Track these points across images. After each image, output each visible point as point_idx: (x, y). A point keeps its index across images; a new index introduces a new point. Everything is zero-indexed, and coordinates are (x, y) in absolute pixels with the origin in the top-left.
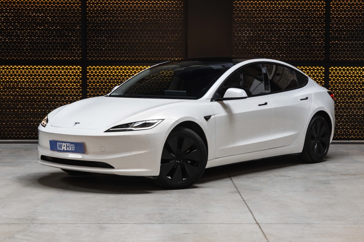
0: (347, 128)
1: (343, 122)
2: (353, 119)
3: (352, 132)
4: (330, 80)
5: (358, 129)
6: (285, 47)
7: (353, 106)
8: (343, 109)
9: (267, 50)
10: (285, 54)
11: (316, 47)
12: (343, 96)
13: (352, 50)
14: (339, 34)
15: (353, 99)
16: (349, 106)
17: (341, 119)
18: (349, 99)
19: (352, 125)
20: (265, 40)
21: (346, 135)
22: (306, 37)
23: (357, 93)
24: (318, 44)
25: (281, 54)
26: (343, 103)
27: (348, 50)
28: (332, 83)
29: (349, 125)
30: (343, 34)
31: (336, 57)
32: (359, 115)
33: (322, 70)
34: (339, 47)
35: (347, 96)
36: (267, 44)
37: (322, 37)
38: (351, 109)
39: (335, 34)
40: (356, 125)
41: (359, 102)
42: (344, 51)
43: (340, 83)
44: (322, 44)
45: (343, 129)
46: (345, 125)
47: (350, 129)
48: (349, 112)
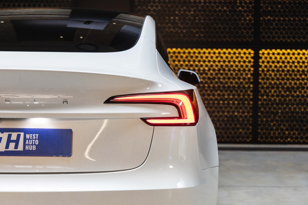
0: (282, 129)
1: (277, 121)
2: (290, 117)
3: (289, 134)
4: (261, 66)
5: (297, 130)
6: (202, 24)
7: (290, 100)
8: (277, 104)
9: (179, 28)
10: (202, 32)
11: (243, 24)
12: (278, 88)
13: (289, 29)
14: (272, 7)
15: (290, 92)
16: (285, 100)
17: (275, 117)
18: (285, 92)
19: (289, 125)
20: (177, 15)
21: (282, 138)
22: (230, 11)
23: (295, 84)
24: (245, 20)
25: (197, 33)
26: (278, 96)
27: (284, 29)
28: (263, 71)
29: (284, 125)
30: (277, 7)
31: (269, 37)
32: (297, 113)
33: (250, 53)
34: (272, 25)
35: (283, 88)
36: (179, 20)
37: (250, 11)
38: (288, 104)
39: (267, 7)
40: (295, 125)
41: (298, 96)
42: (279, 29)
43: (273, 71)
44: (250, 20)
45: (277, 130)
46: (280, 125)
47: (287, 130)
48: (285, 108)
